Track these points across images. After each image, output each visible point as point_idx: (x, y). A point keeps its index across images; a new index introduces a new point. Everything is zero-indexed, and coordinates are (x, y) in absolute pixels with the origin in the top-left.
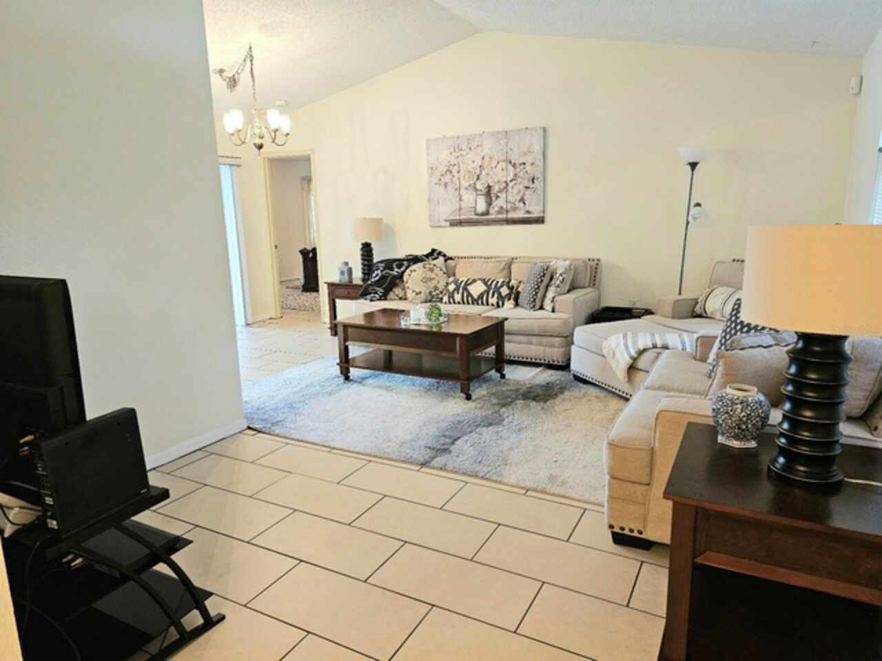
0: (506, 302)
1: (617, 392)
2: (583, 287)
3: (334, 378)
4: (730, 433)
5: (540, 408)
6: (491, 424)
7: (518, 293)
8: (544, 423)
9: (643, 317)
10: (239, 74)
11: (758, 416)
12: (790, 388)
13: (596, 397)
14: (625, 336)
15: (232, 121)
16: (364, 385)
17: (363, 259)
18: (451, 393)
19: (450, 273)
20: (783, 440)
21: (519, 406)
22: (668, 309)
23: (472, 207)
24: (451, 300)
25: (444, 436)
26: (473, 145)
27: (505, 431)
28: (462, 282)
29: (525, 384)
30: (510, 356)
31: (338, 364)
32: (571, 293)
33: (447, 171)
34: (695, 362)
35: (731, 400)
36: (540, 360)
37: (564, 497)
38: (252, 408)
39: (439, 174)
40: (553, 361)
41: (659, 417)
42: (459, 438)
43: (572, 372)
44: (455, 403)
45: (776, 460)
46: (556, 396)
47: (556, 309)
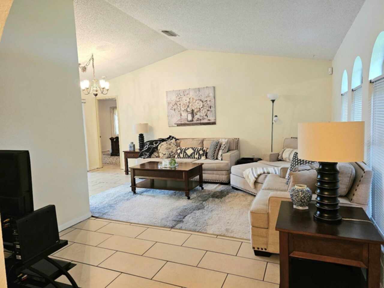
0: (202, 157)
1: (250, 193)
2: (233, 150)
3: (129, 193)
4: (298, 204)
5: (219, 201)
6: (199, 209)
7: (207, 153)
8: (221, 207)
9: (258, 162)
10: (87, 66)
11: (308, 196)
12: (319, 184)
13: (242, 195)
14: (252, 169)
15: (84, 84)
16: (142, 195)
17: (139, 141)
18: (181, 197)
19: (178, 145)
20: (318, 205)
21: (210, 201)
22: (268, 158)
23: (186, 118)
24: (179, 157)
25: (180, 215)
26: (186, 93)
27: (206, 212)
28: (183, 149)
29: (212, 191)
30: (205, 180)
31: (131, 186)
32: (229, 152)
33: (175, 104)
34: (281, 179)
35: (297, 190)
36: (218, 181)
37: (233, 237)
38: (93, 207)
39: (172, 106)
40: (223, 181)
41: (270, 200)
42: (186, 216)
43: (231, 185)
44: (183, 201)
45: (316, 213)
46: (225, 196)
47: (223, 159)
